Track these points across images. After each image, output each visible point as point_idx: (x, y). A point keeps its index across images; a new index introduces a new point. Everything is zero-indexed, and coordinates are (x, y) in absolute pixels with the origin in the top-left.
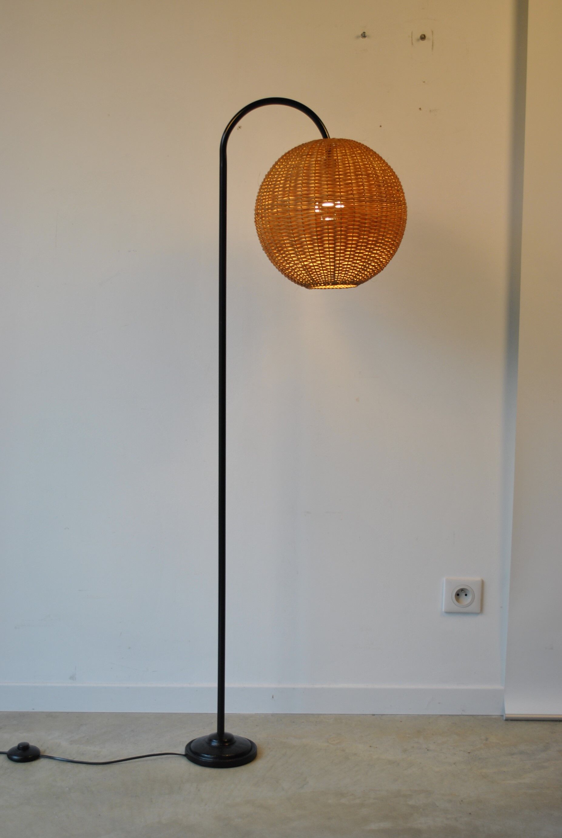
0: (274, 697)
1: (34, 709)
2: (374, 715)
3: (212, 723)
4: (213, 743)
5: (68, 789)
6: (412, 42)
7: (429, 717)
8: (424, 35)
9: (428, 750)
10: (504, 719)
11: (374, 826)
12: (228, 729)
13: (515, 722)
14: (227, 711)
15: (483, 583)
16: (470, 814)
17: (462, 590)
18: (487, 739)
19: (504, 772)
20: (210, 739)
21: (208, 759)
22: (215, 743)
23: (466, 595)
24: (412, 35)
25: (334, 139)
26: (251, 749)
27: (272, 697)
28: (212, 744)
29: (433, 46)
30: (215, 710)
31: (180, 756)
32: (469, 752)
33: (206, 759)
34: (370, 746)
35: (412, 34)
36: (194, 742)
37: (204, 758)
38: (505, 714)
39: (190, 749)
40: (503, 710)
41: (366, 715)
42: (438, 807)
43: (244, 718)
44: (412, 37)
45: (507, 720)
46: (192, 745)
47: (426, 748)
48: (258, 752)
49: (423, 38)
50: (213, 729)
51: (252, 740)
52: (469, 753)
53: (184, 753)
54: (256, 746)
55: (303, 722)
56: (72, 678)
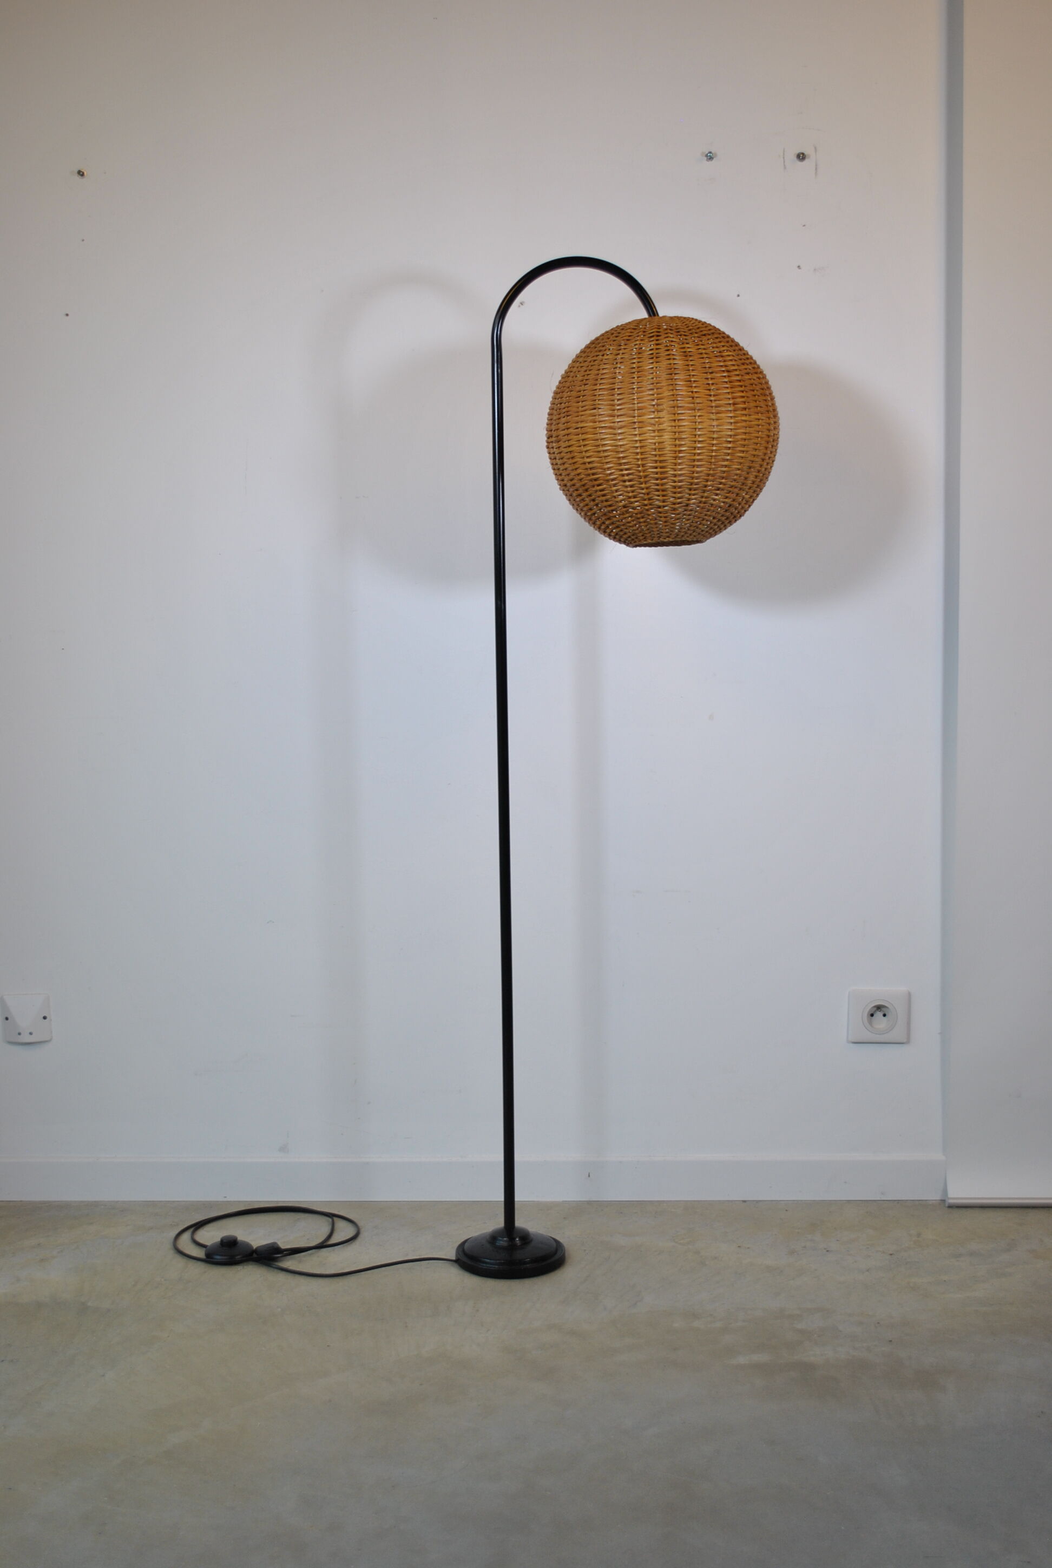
0: (590, 1175)
1: (225, 1197)
2: (744, 1201)
3: (497, 1214)
4: (498, 1242)
5: (279, 1310)
6: (784, 165)
7: (830, 1203)
8: (803, 154)
9: (828, 1251)
10: (947, 1205)
11: (742, 1360)
12: (520, 1222)
13: (964, 1210)
14: (519, 1197)
15: (909, 994)
16: (891, 1341)
17: (879, 1008)
18: (919, 1235)
19: (945, 1281)
20: (493, 1238)
21: (491, 1266)
22: (503, 1242)
23: (884, 1015)
24: (784, 154)
25: (664, 317)
26: (556, 1251)
27: (588, 1175)
28: (497, 1244)
29: (816, 169)
30: (500, 1197)
31: (448, 1262)
32: (891, 1253)
33: (488, 1265)
34: (739, 1247)
35: (784, 151)
36: (469, 1241)
37: (485, 1265)
38: (949, 1198)
39: (463, 1251)
40: (945, 1191)
41: (732, 1201)
42: (841, 1331)
43: (544, 1208)
44: (784, 158)
45: (951, 1207)
46: (466, 1245)
47: (825, 1249)
48: (566, 1254)
49: (801, 157)
50: (499, 1222)
51: (558, 1238)
52: (891, 1255)
53: (454, 1258)
54: (563, 1246)
55: (636, 1213)
56: (284, 1149)
